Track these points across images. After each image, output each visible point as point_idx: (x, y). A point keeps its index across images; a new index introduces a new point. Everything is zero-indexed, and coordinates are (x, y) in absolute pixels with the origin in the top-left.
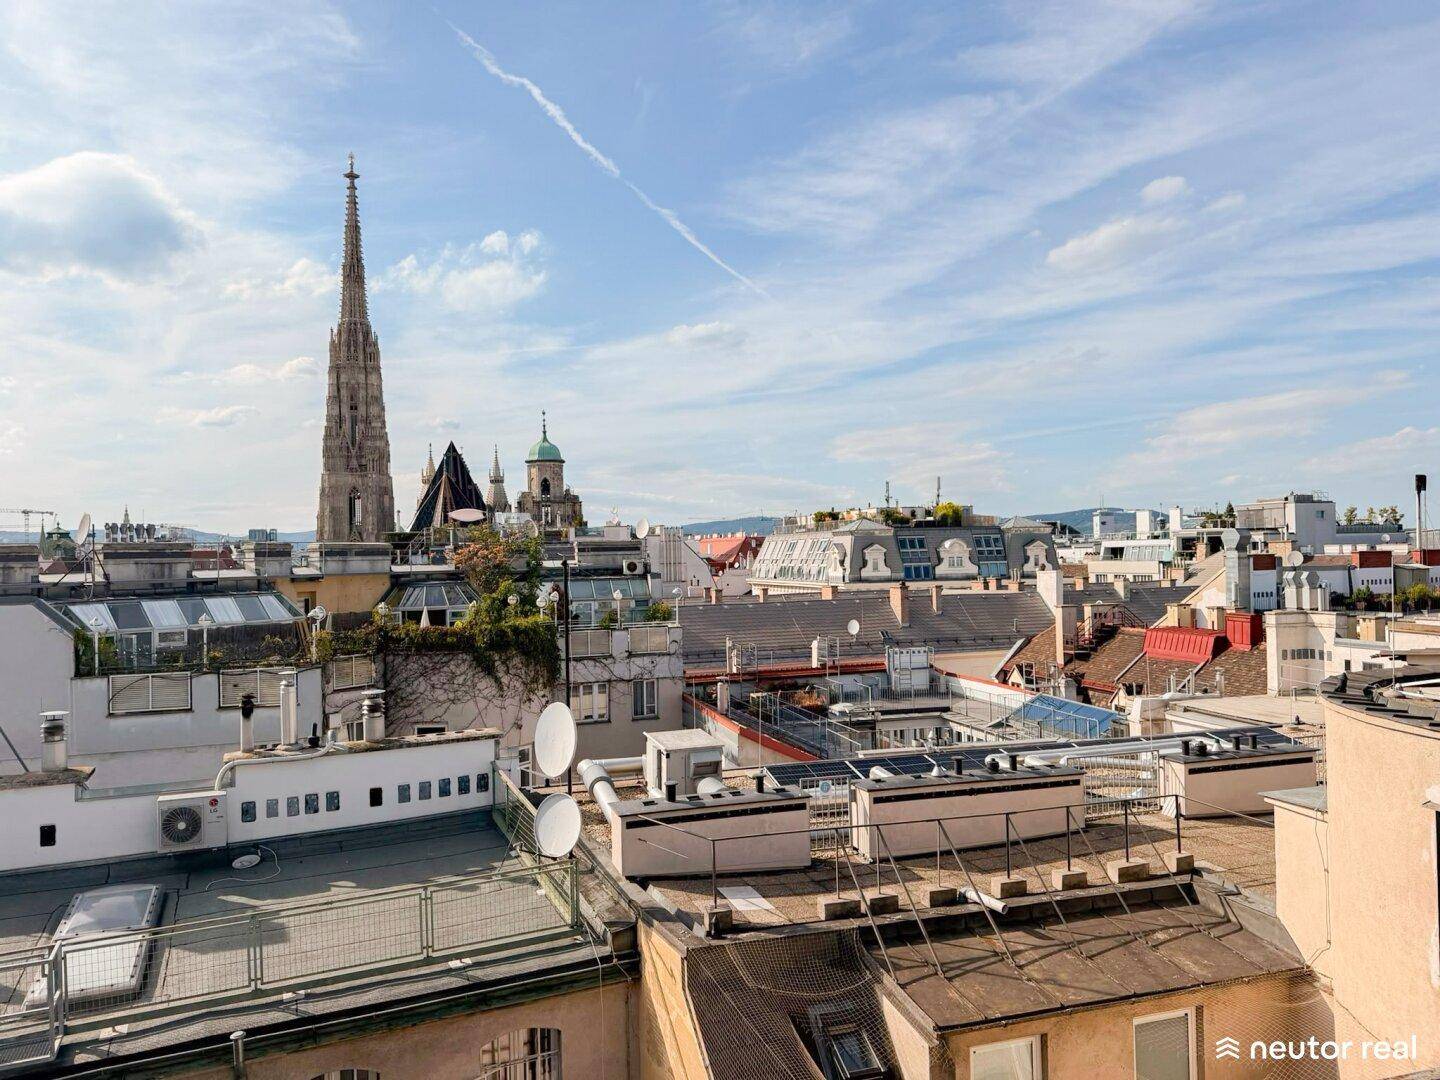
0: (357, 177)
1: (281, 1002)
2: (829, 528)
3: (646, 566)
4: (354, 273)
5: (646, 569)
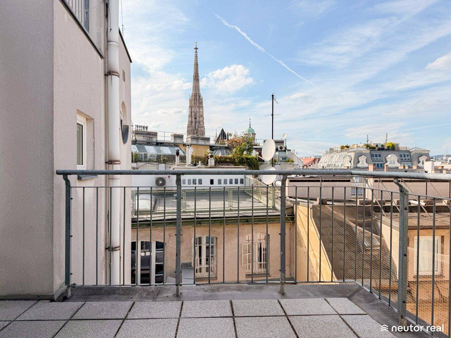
0: (198, 49)
1: (191, 215)
2: (346, 150)
3: (286, 148)
4: (196, 78)
5: (285, 149)
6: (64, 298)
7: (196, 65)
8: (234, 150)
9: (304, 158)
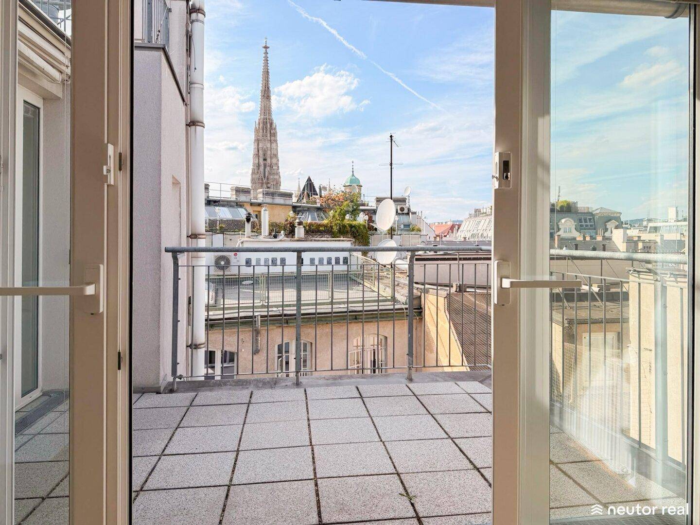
0: (268, 48)
1: (277, 310)
3: (409, 209)
4: (266, 94)
5: (409, 211)
6: (170, 390)
7: (266, 73)
8: (331, 213)
9: (437, 224)
